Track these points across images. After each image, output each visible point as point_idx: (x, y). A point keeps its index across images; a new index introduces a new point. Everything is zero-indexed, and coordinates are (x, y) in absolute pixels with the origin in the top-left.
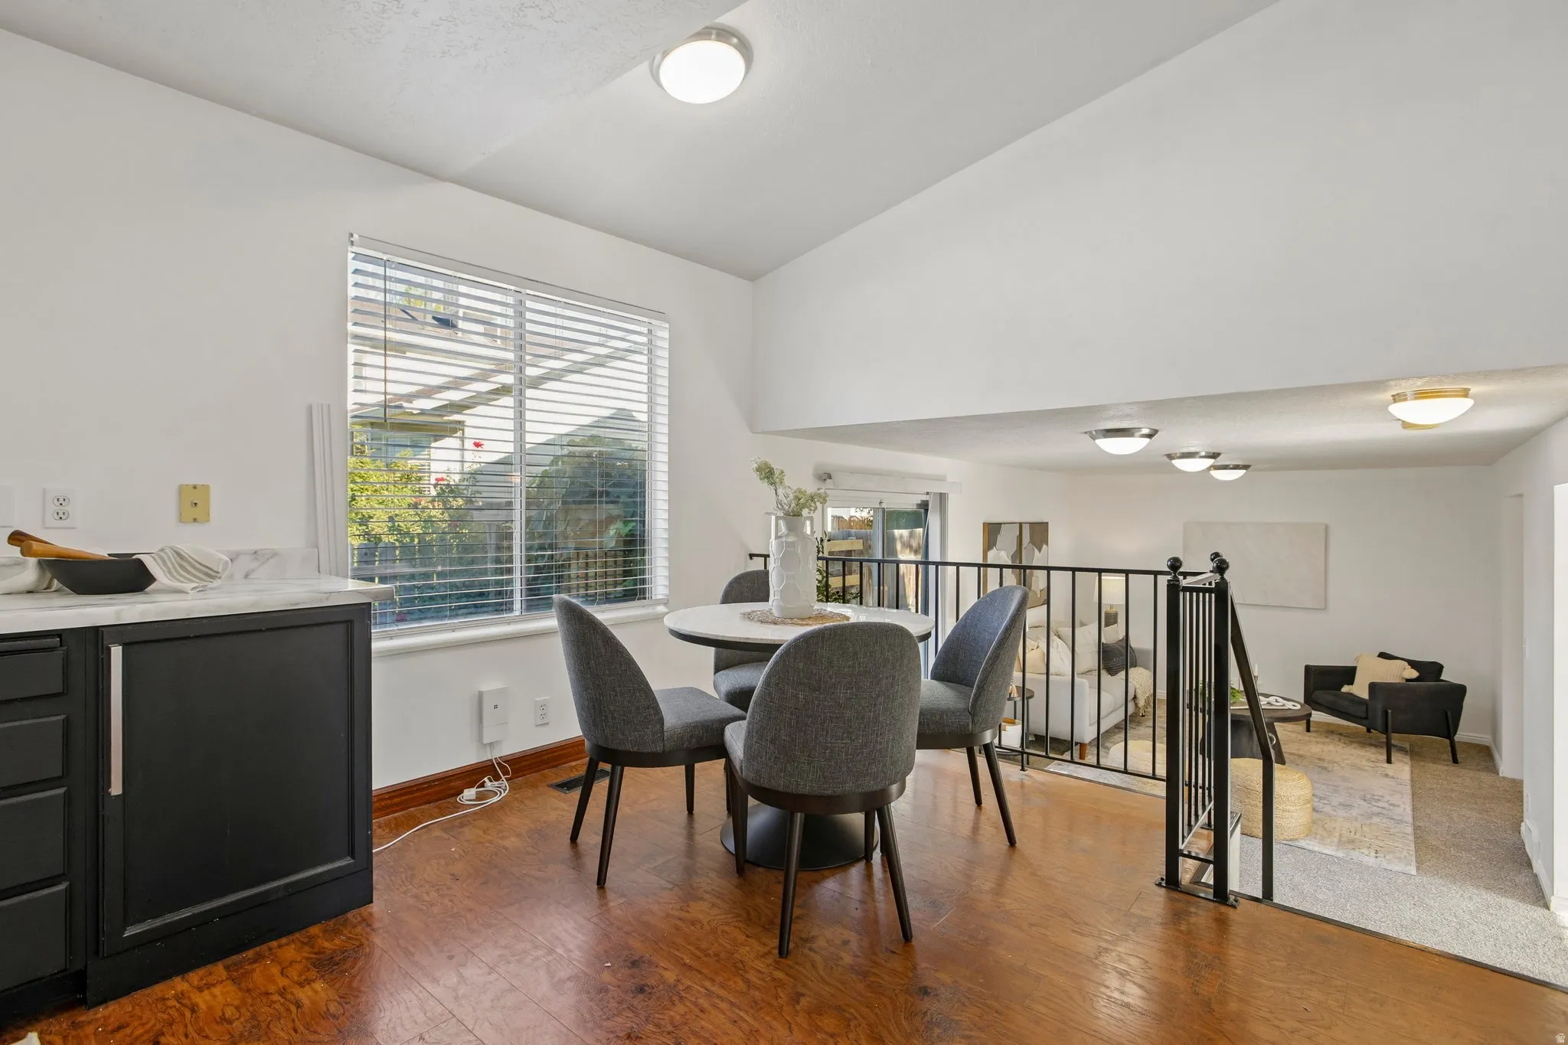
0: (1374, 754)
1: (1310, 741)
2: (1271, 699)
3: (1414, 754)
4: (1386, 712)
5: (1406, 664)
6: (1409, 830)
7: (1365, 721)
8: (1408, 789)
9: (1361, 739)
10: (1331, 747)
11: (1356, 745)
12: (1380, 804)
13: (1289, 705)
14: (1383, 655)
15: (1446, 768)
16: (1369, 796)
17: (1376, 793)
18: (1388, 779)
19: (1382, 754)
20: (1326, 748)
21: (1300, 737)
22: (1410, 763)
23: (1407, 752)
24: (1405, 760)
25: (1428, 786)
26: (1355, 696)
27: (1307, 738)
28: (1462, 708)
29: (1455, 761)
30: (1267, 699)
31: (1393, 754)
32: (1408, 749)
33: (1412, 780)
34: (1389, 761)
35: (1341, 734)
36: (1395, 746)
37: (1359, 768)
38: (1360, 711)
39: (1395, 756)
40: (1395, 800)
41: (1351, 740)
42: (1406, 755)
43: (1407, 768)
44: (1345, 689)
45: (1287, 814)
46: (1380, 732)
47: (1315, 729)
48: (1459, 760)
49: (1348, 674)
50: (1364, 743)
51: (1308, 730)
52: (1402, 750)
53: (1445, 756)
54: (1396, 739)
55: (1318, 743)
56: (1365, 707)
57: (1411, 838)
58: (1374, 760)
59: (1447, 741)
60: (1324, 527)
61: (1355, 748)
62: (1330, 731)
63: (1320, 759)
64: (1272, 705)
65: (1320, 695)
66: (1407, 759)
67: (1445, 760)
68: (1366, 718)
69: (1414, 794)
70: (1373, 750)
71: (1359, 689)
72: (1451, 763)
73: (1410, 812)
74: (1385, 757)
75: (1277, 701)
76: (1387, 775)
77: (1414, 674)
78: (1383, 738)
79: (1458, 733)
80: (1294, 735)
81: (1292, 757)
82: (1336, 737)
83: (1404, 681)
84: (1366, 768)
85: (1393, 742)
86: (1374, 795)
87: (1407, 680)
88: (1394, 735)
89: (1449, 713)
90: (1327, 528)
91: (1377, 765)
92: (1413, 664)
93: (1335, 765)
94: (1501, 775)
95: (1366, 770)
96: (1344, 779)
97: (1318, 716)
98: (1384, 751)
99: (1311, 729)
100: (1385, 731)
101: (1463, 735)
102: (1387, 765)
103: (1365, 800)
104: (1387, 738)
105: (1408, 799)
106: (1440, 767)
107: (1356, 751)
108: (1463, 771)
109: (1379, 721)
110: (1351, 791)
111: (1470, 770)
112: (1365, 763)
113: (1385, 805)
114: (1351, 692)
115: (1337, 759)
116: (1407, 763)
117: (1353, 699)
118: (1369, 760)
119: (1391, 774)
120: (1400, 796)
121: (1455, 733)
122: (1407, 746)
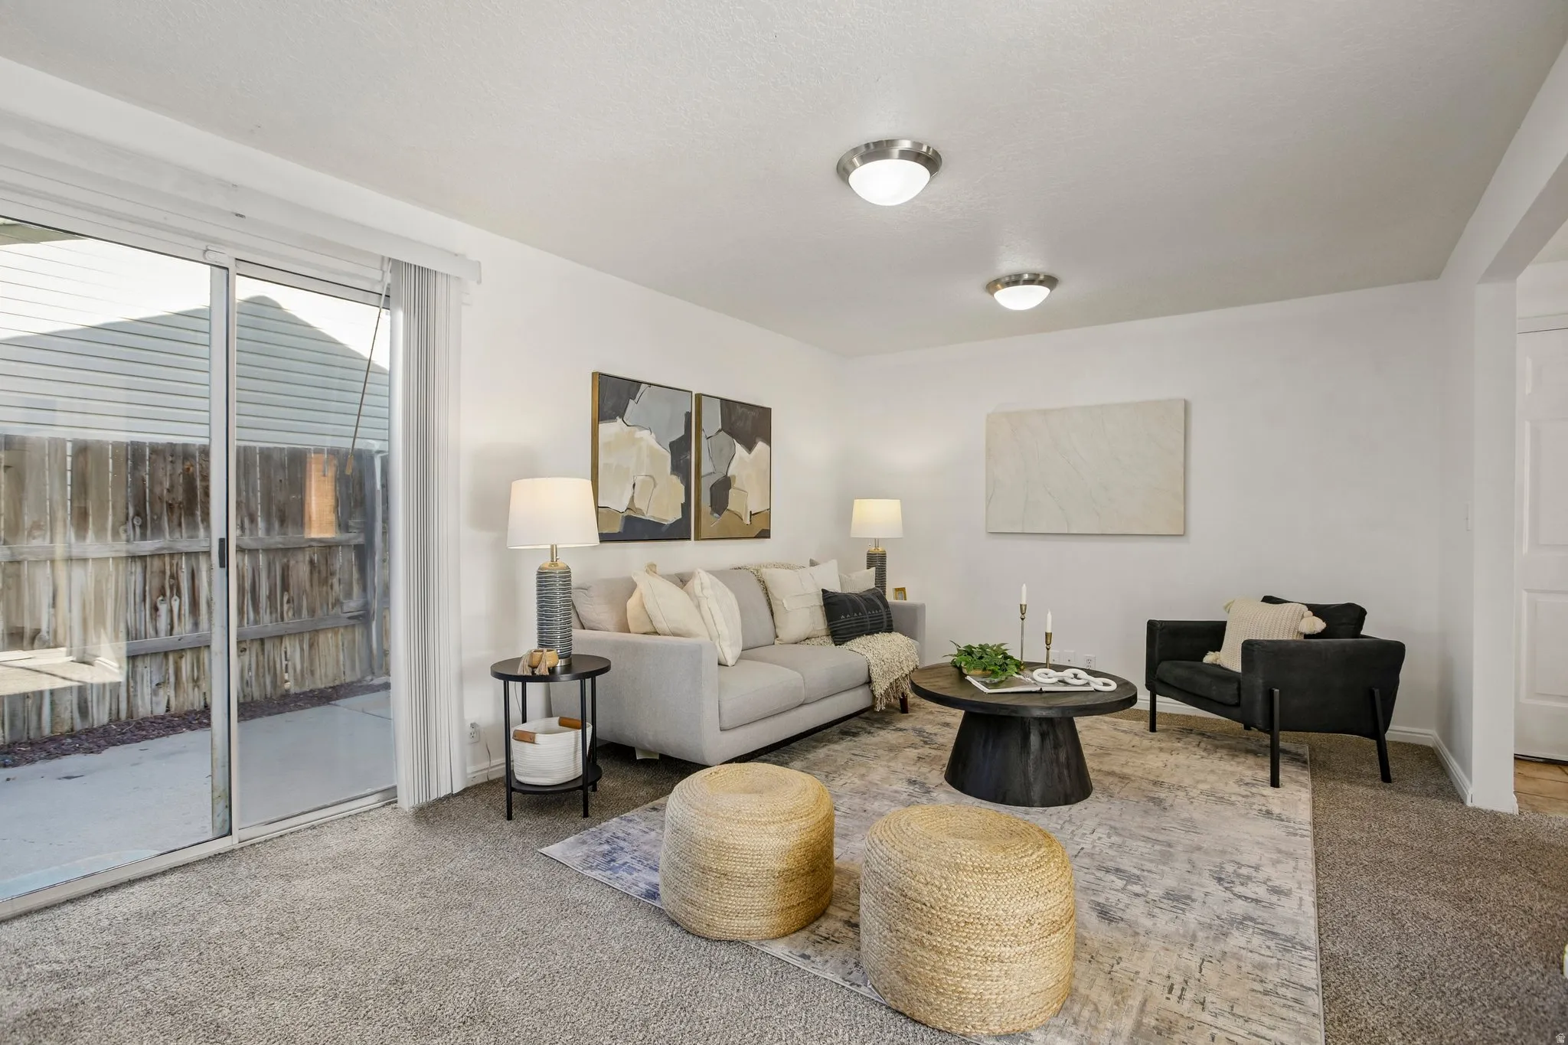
0: (1250, 768)
1: (1148, 749)
2: (1067, 674)
3: (1317, 766)
4: (1271, 693)
5: (1305, 607)
6: (1310, 974)
7: (1236, 711)
8: (1305, 847)
9: (1232, 742)
10: (1181, 758)
11: (1222, 753)
12: (1249, 891)
13: (1097, 684)
14: (1268, 599)
15: (1372, 792)
16: (1230, 868)
17: (1245, 859)
18: (1268, 822)
19: (1263, 768)
20: (1172, 760)
21: (1136, 741)
22: (1310, 786)
23: (1305, 762)
24: (1302, 778)
25: (1345, 834)
26: (1222, 668)
27: (1146, 743)
28: (1397, 682)
29: (1386, 778)
30: (1060, 674)
31: (1282, 766)
32: (1307, 757)
33: (1315, 824)
34: (1275, 782)
35: (1202, 734)
36: (1286, 752)
37: (1221, 800)
38: (1229, 693)
39: (1286, 771)
40: (1280, 876)
41: (1216, 742)
42: (1304, 768)
43: (1305, 795)
44: (1210, 658)
45: (996, 969)
46: (1260, 730)
47: (1165, 727)
48: (1393, 776)
49: (1213, 634)
50: (1237, 749)
51: (1153, 729)
52: (1296, 759)
53: (1366, 769)
54: (1287, 740)
55: (1161, 749)
56: (1235, 686)
57: (1315, 1002)
58: (1248, 780)
59: (1372, 743)
60: (1183, 402)
61: (1221, 758)
62: (1186, 730)
63: (1155, 783)
64: (1066, 684)
65: (1171, 670)
66: (1305, 777)
67: (1370, 776)
68: (1238, 705)
69: (1318, 858)
70: (1251, 760)
71: (1229, 657)
72: (1379, 782)
73: (1311, 911)
74: (1267, 774)
75: (1076, 676)
76: (1269, 813)
77: (1319, 625)
78: (1266, 740)
79: (1391, 727)
80: (1126, 738)
81: (1108, 780)
82: (1194, 739)
83: (1302, 638)
84: (1233, 798)
85: (1282, 744)
86: (1240, 865)
87: (1307, 636)
88: (1282, 735)
89: (1377, 691)
90: (1187, 405)
91: (1254, 790)
92: (1317, 610)
93: (1179, 793)
94: (1469, 804)
95: (1233, 804)
96: (1190, 826)
97: (1167, 705)
98: (1267, 762)
99: (1158, 726)
100: (1269, 728)
101: (1398, 730)
102: (1269, 791)
103: (1220, 880)
104: (1272, 740)
105: (1307, 866)
106: (1361, 790)
107: (1222, 763)
108: (1403, 799)
109: (1259, 709)
110: (1195, 856)
111: (1414, 794)
112: (1233, 787)
113: (1261, 892)
114: (1218, 662)
115: (1187, 782)
116: (1305, 786)
117: (1222, 675)
118: (1240, 782)
119: (1276, 810)
120: (1292, 863)
121: (1386, 728)
122: (1305, 750)
